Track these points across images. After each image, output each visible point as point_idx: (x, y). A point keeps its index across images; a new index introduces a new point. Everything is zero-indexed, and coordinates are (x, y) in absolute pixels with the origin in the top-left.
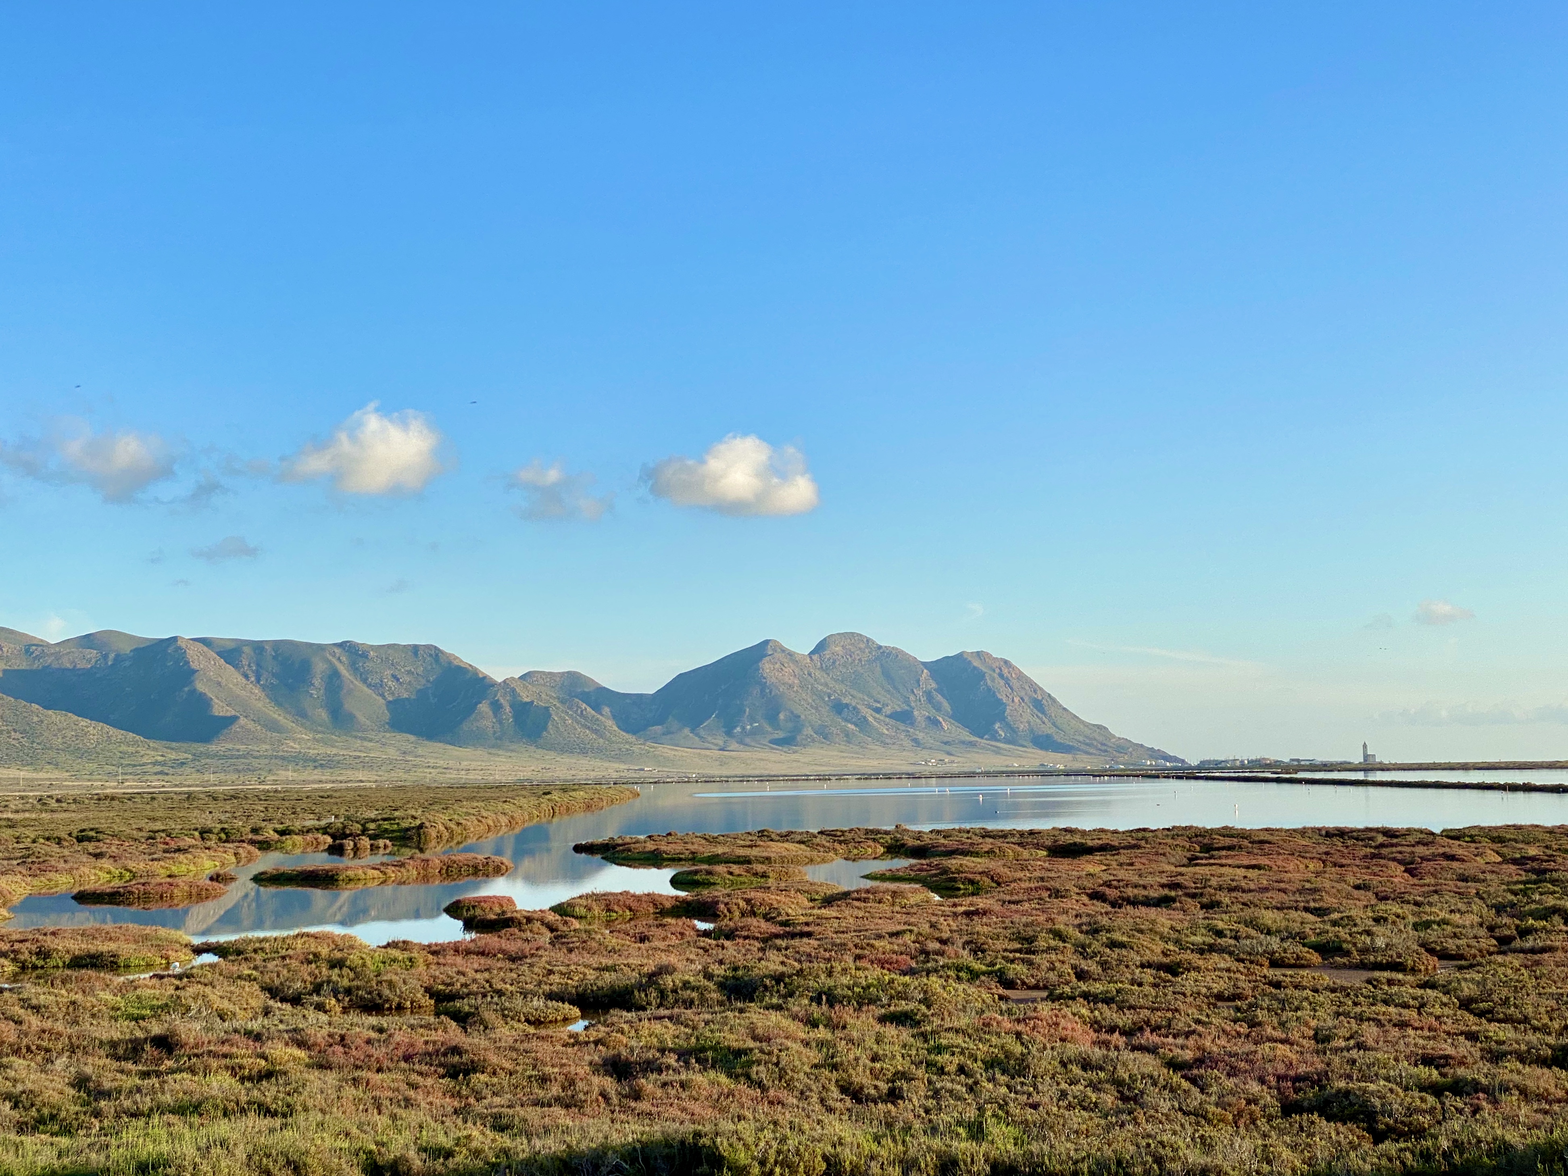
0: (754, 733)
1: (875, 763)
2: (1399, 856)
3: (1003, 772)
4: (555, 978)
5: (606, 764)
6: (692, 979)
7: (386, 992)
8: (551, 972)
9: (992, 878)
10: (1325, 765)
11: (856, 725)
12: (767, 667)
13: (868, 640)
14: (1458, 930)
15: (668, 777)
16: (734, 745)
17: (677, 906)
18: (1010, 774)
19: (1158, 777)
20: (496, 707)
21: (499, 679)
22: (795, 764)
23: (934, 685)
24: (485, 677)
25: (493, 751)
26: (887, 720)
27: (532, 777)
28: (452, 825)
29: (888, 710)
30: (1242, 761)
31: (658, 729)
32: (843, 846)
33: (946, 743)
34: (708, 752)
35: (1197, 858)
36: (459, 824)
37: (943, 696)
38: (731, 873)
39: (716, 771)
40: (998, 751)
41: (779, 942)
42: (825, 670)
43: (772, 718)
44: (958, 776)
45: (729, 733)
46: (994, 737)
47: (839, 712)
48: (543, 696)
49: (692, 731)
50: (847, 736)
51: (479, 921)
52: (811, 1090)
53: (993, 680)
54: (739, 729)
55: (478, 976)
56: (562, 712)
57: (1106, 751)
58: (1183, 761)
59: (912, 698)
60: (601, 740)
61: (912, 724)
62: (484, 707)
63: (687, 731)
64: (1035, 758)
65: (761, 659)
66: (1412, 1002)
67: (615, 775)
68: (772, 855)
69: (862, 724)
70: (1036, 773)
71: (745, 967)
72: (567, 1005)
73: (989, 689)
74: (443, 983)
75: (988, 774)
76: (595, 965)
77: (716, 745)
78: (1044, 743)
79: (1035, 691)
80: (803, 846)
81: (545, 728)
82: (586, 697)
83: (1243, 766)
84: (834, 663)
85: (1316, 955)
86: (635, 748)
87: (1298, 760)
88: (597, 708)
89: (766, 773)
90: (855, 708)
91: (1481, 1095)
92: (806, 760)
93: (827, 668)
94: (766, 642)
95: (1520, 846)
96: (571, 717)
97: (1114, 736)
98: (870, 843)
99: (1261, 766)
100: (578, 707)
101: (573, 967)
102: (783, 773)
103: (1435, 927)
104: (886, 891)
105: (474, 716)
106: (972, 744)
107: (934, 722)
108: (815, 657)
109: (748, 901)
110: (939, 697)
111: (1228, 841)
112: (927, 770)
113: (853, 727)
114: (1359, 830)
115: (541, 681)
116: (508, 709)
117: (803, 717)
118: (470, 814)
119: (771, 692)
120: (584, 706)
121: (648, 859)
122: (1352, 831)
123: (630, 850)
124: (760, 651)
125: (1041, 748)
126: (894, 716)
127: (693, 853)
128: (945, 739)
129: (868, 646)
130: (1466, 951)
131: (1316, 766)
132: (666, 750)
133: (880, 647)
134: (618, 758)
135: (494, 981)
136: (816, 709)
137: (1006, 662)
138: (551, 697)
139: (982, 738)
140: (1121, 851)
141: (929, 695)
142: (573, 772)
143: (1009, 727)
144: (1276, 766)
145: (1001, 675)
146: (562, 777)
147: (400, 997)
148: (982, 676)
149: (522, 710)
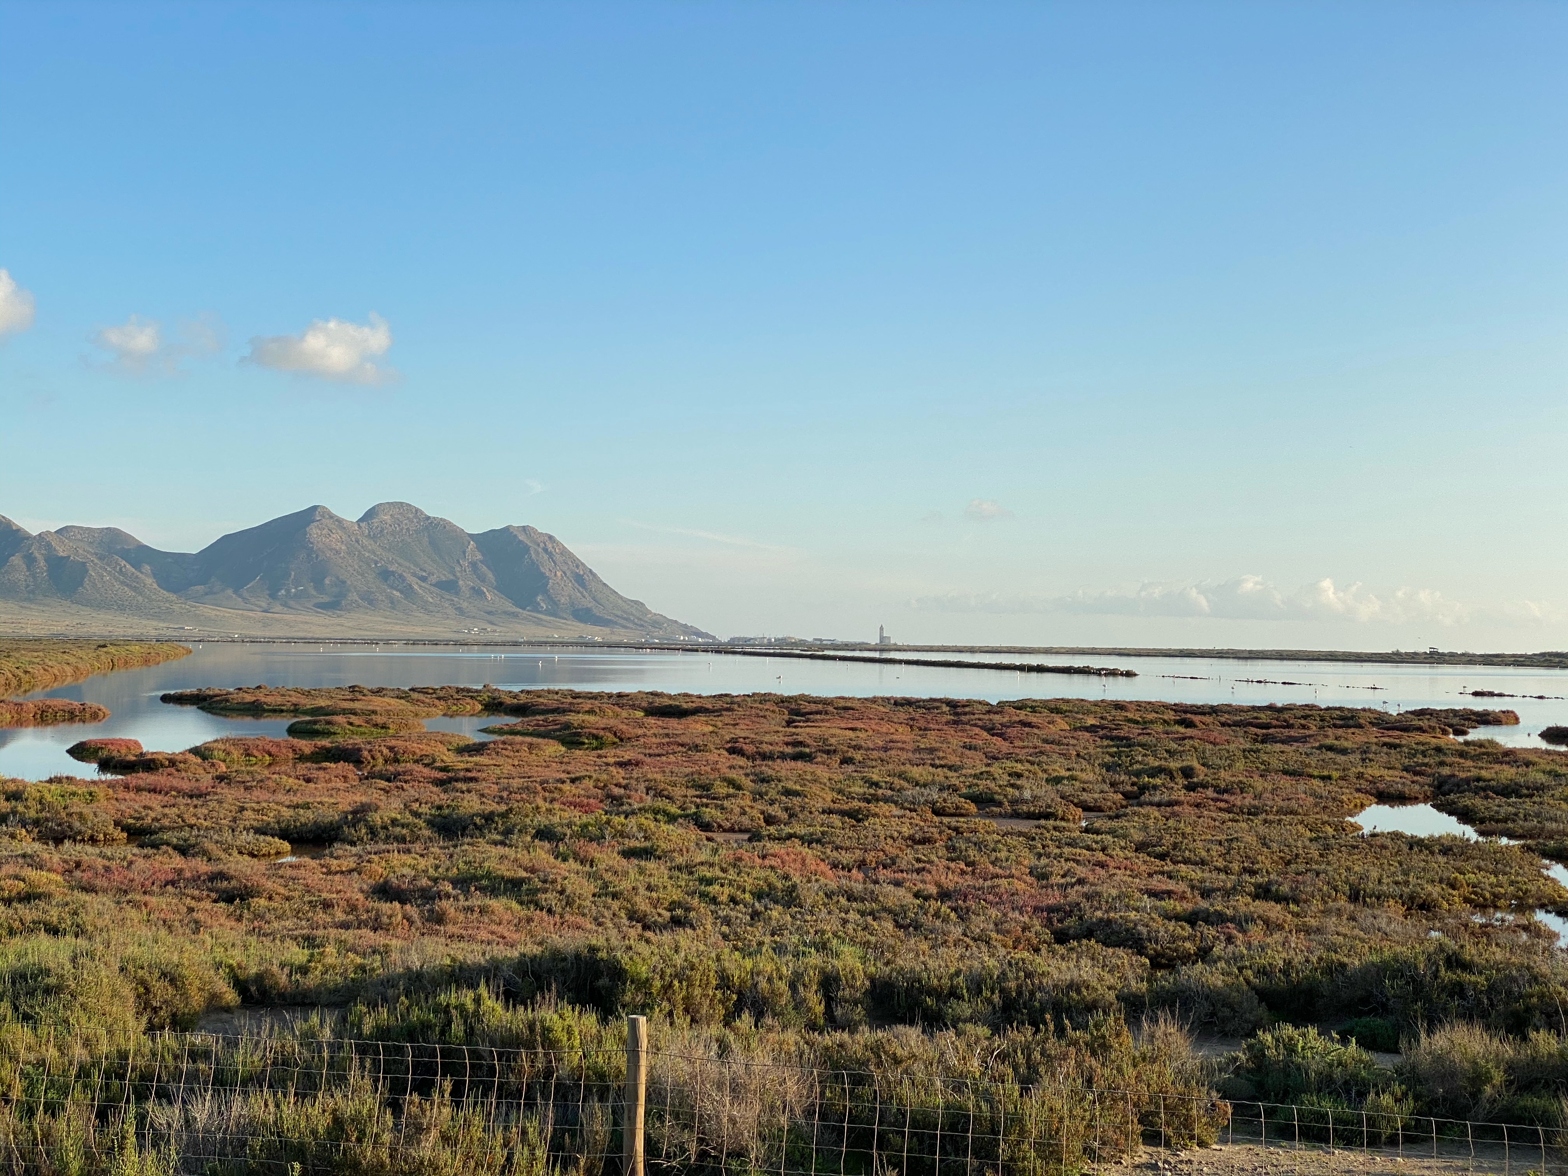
0: (298, 596)
1: (419, 629)
2: (980, 723)
3: (546, 643)
4: (248, 814)
5: (145, 622)
6: (399, 817)
7: (77, 824)
8: (242, 809)
9: (615, 734)
10: (846, 645)
11: (401, 592)
12: (314, 531)
13: (417, 510)
14: (1086, 786)
15: (209, 636)
16: (278, 608)
17: (317, 753)
18: (553, 644)
19: (697, 651)
20: (30, 560)
21: (35, 533)
22: (339, 628)
23: (479, 557)
24: (19, 530)
25: (25, 604)
26: (432, 588)
27: (67, 632)
28: (20, 673)
29: (434, 579)
30: (770, 639)
31: (200, 588)
32: (442, 702)
33: (489, 613)
34: (250, 614)
35: (794, 721)
36: (26, 672)
37: (488, 567)
38: (351, 724)
39: (258, 632)
40: (539, 623)
41: (459, 785)
42: (373, 537)
43: (319, 585)
44: (504, 644)
45: (273, 596)
46: (536, 609)
47: (386, 580)
48: (81, 551)
49: (235, 592)
50: (392, 603)
51: (118, 761)
52: (604, 917)
53: (538, 553)
54: (283, 592)
55: (167, 810)
56: (101, 567)
57: (642, 626)
58: (714, 637)
59: (458, 569)
60: (140, 598)
61: (457, 593)
62: (17, 560)
63: (230, 592)
64: (574, 630)
65: (308, 525)
66: (1094, 846)
67: (153, 633)
68: (378, 709)
69: (408, 592)
70: (577, 644)
71: (448, 806)
72: (277, 839)
73: (533, 563)
74: (131, 817)
75: (530, 643)
76: (287, 803)
77: (260, 607)
78: (584, 616)
79: (577, 566)
80: (403, 701)
81: (81, 584)
82: (125, 555)
83: (770, 644)
84: (381, 531)
85: (973, 805)
86: (176, 607)
87: (820, 640)
88: (137, 565)
89: (310, 635)
90: (401, 576)
91: (1229, 924)
92: (350, 624)
93: (375, 536)
94: (315, 508)
95: (1080, 716)
96: (109, 573)
97: (650, 612)
98: (468, 700)
99: (787, 644)
100: (117, 564)
101: (264, 805)
102: (329, 636)
103: (1065, 782)
104: (522, 743)
105: (6, 568)
106: (515, 615)
107: (479, 593)
108: (363, 525)
109: (391, 749)
110: (484, 568)
111: (814, 707)
112: (470, 638)
113: (398, 594)
114: (924, 701)
115: (79, 537)
116: (42, 563)
117: (349, 582)
118: (34, 663)
119: (317, 556)
120: (123, 563)
121: (249, 710)
122: (918, 701)
123: (227, 701)
124: (310, 515)
125: (581, 621)
126: (440, 585)
127: (295, 705)
128: (490, 609)
129: (416, 517)
130: (1102, 804)
131: (838, 645)
132: (207, 610)
133: (428, 518)
134: (157, 616)
135: (186, 816)
136: (362, 575)
137: (551, 537)
138: (88, 552)
139: (524, 609)
140: (724, 713)
141: (473, 565)
142: (110, 629)
143: (550, 599)
144: (801, 645)
145: (545, 550)
146: (98, 633)
147: (92, 829)
148: (527, 549)
149: (57, 564)
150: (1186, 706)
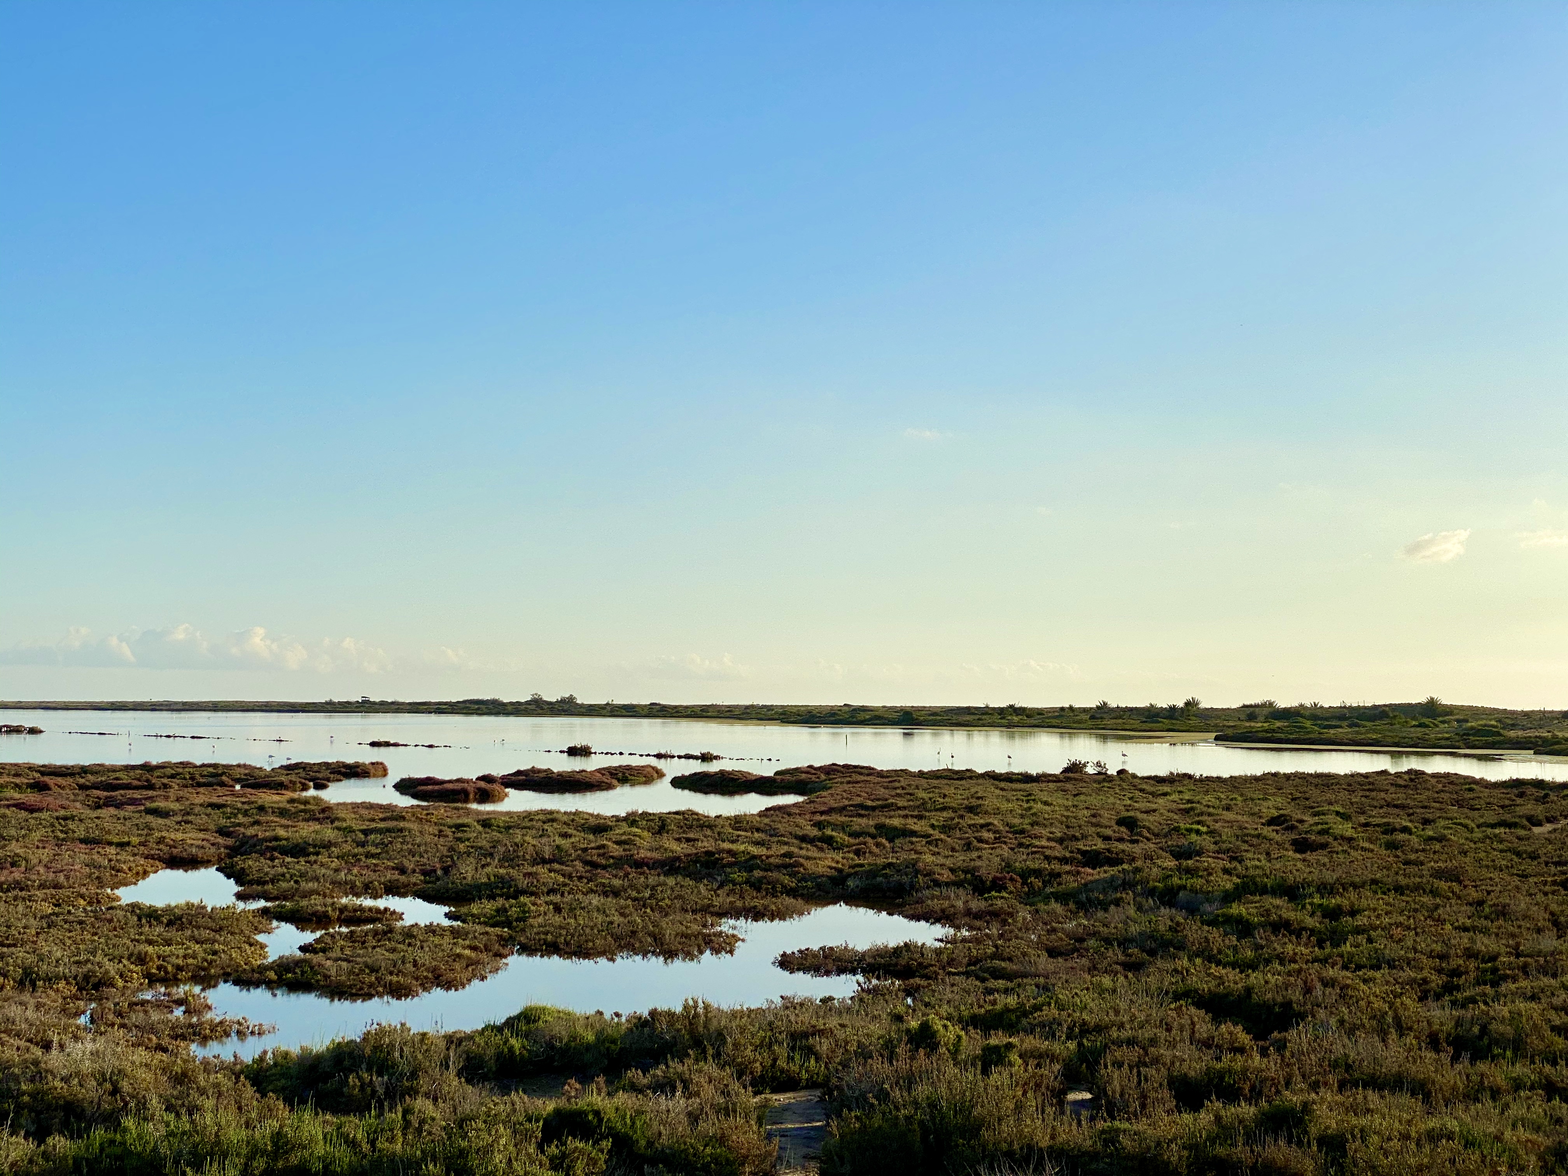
150: (55, 767)
